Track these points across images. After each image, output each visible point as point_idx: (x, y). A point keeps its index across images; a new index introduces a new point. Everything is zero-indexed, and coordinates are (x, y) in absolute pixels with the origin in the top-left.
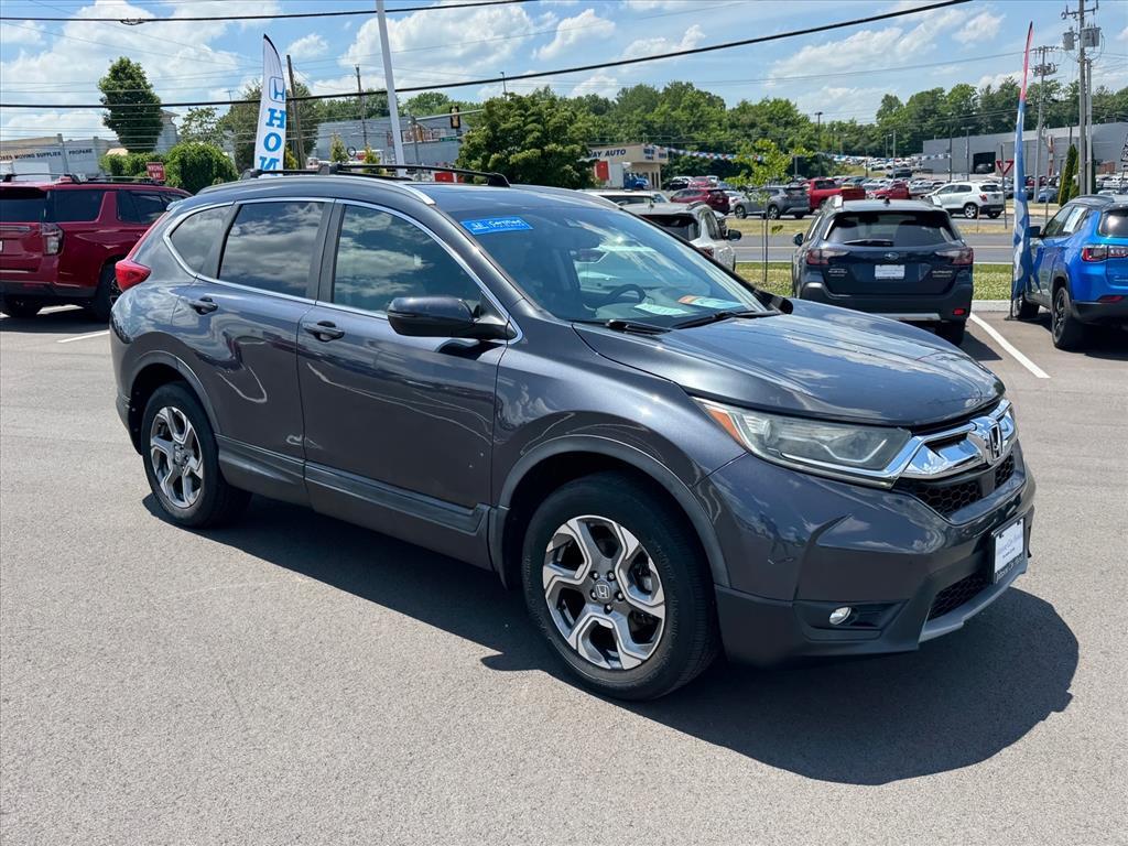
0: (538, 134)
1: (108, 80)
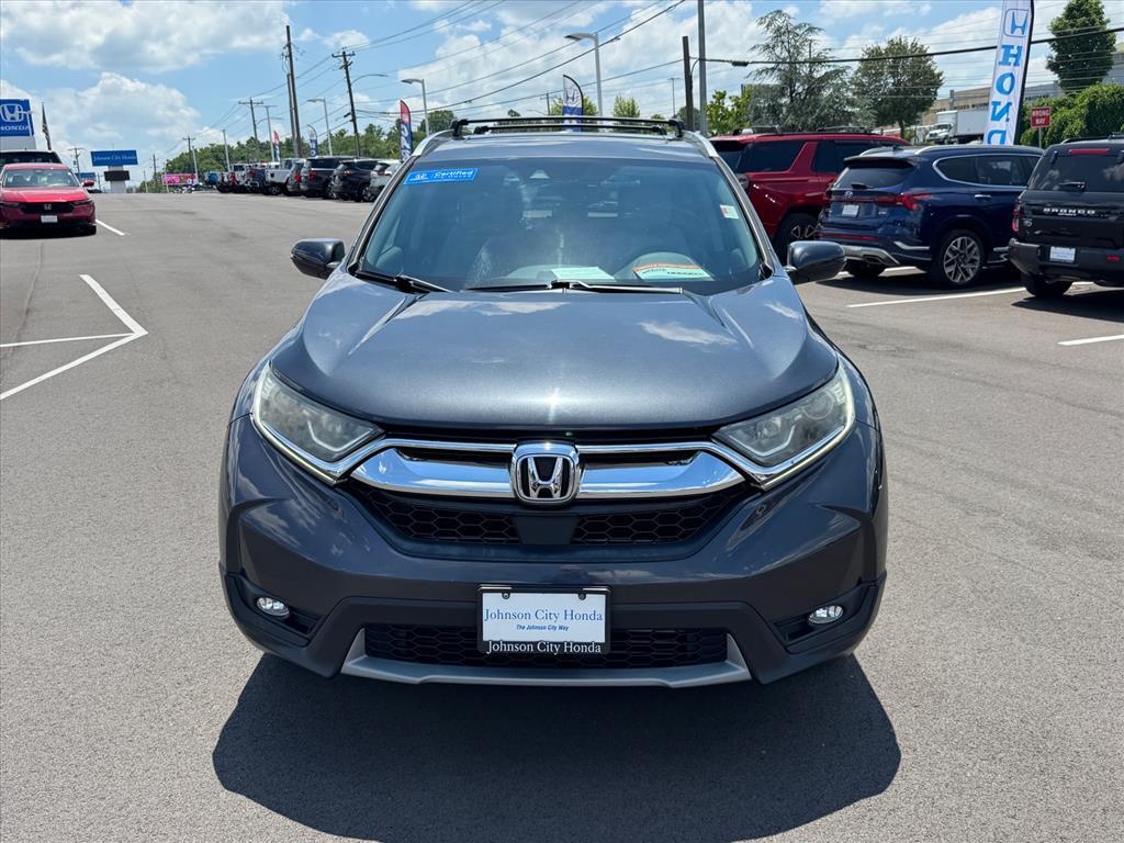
1: (1060, 20)
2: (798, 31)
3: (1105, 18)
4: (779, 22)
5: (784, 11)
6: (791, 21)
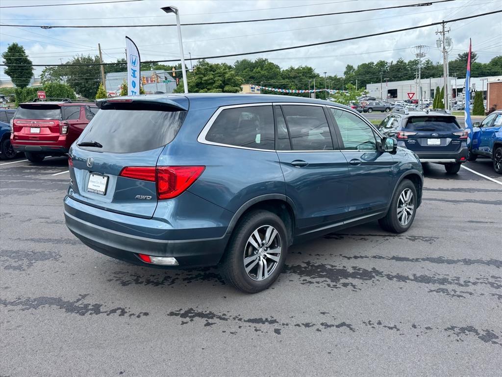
0: (220, 82)
1: (7, 53)
3: (27, 55)
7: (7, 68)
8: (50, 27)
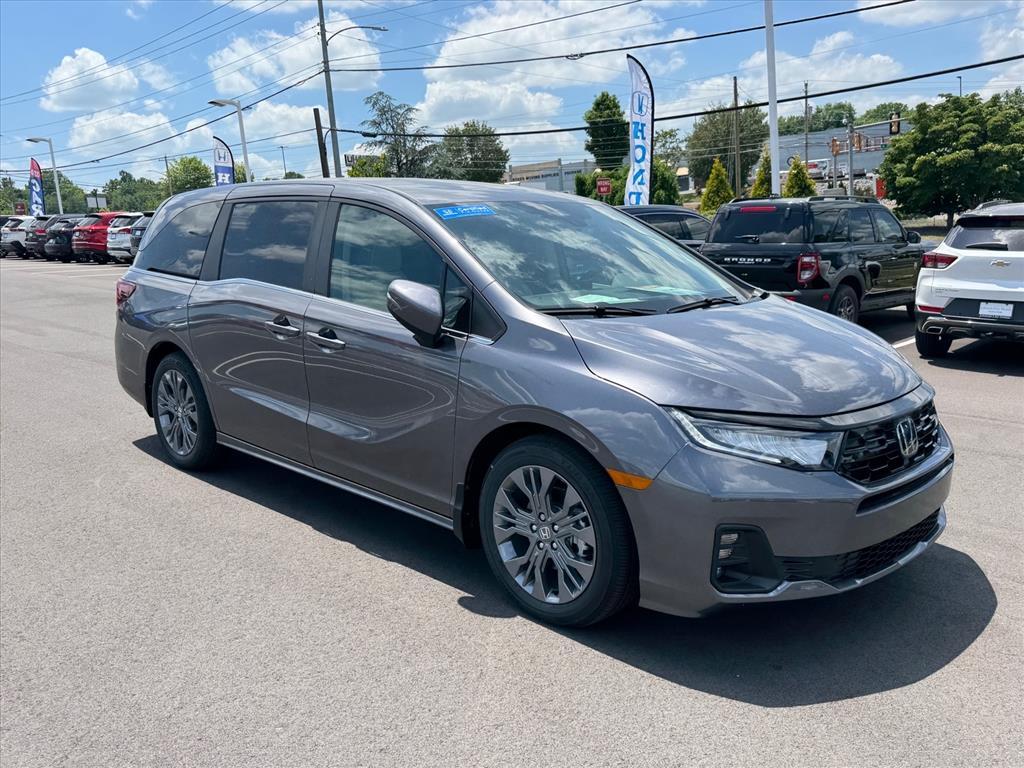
0: (973, 134)
1: (591, 112)
2: (399, 110)
4: (382, 103)
5: (386, 93)
6: (392, 102)
7: (590, 139)
8: (582, 55)
